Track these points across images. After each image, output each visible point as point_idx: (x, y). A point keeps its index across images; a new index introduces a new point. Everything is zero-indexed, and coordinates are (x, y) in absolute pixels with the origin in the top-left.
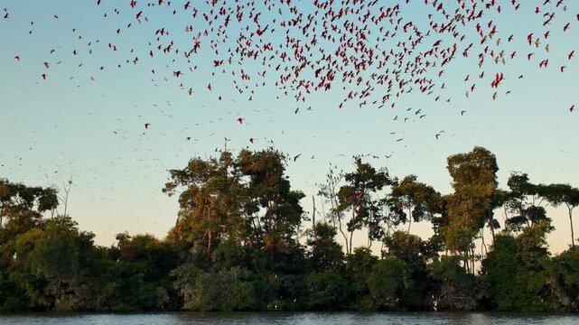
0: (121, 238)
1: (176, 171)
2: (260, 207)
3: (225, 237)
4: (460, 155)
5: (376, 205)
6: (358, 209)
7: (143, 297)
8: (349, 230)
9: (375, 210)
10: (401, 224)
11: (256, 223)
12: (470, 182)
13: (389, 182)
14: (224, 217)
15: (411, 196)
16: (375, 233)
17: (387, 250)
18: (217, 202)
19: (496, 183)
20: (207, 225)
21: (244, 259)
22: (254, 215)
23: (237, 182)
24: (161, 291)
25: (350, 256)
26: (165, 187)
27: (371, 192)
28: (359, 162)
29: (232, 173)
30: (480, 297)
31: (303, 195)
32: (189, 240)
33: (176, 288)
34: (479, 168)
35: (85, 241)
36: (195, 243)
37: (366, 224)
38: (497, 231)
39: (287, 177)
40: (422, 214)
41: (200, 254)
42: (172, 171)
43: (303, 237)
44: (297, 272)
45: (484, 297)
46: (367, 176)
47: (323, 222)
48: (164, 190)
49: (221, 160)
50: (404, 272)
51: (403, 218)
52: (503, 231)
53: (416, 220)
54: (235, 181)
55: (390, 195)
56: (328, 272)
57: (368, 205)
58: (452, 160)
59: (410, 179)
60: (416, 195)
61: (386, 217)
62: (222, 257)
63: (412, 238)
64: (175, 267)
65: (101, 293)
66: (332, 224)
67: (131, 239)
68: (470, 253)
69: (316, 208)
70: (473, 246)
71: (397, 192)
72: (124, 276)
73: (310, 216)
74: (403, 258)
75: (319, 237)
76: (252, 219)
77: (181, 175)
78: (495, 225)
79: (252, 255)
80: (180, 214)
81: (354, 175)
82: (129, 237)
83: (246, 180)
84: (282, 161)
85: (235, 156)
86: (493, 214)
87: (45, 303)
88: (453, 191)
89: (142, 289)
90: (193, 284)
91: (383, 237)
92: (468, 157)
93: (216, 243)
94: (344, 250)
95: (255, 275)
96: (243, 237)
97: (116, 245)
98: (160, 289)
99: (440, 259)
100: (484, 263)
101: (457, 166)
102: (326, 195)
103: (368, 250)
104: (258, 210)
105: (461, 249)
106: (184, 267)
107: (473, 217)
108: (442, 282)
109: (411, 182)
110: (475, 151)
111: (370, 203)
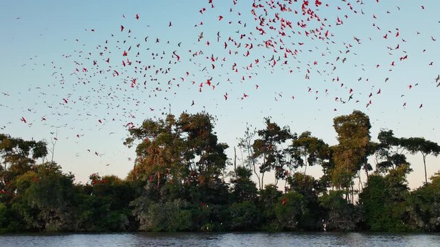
0: (93, 178)
1: (133, 129)
2: (195, 155)
3: (170, 177)
4: (342, 116)
5: (281, 153)
6: (267, 156)
7: (110, 221)
8: (261, 172)
9: (280, 157)
10: (300, 167)
11: (193, 167)
12: (351, 136)
13: (290, 137)
14: (169, 162)
15: (307, 147)
16: (280, 174)
17: (289, 186)
18: (164, 152)
19: (370, 137)
20: (156, 169)
21: (184, 194)
22: (191, 161)
23: (178, 136)
24: (123, 217)
25: (262, 191)
26: (125, 141)
27: (277, 144)
28: (268, 121)
29: (175, 130)
30: (358, 221)
32: (144, 179)
33: (134, 215)
34: (357, 126)
35: (68, 180)
36: (148, 181)
37: (273, 167)
38: (370, 173)
39: (215, 133)
40: (315, 160)
41: (152, 189)
42: (130, 130)
43: (227, 177)
44: (223, 203)
45: (360, 221)
46: (274, 132)
47: (242, 166)
48: (125, 143)
49: (167, 120)
50: (302, 202)
51: (301, 163)
52: (375, 172)
53: (311, 164)
55: (291, 146)
56: (246, 203)
57: (275, 153)
58: (337, 121)
59: (306, 135)
60: (310, 146)
61: (288, 163)
62: (168, 192)
63: (308, 177)
64: (133, 199)
65: (79, 218)
66: (249, 168)
67: (101, 179)
68: (350, 189)
69: (237, 156)
70: (353, 183)
71: (297, 144)
72: (96, 206)
73: (233, 162)
74: (301, 193)
75: (239, 177)
76: (190, 164)
77: (137, 132)
78: (369, 167)
79: (190, 190)
80: (136, 160)
81: (264, 131)
82: (99, 177)
83: (185, 135)
84: (212, 122)
85: (177, 118)
86: (367, 160)
87: (38, 226)
89: (109, 216)
90: (146, 211)
91: (286, 177)
92: (349, 118)
93: (163, 182)
94: (258, 187)
95: (192, 205)
96: (183, 177)
97: (90, 183)
98: (122, 215)
99: (328, 193)
100: (360, 196)
101: (340, 125)
102: (244, 146)
103: (275, 187)
104: (194, 157)
105: (344, 185)
106: (140, 199)
107: (353, 162)
108: (329, 210)
109: (307, 137)
110: (353, 113)
111: (276, 152)
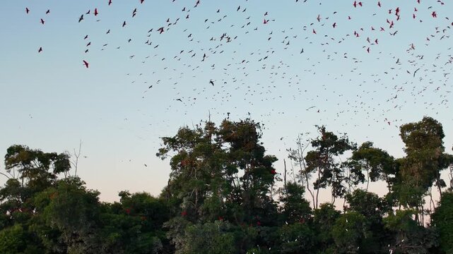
0: (123, 195)
1: (167, 138)
2: (239, 169)
3: (210, 195)
4: (411, 124)
5: (338, 167)
6: (323, 170)
7: (141, 245)
8: (315, 188)
9: (338, 171)
10: (360, 183)
11: (236, 183)
12: (420, 147)
13: (349, 148)
14: (208, 178)
15: (369, 159)
16: (338, 191)
17: (348, 205)
18: (202, 165)
19: (443, 148)
20: (194, 184)
21: (226, 214)
22: (234, 176)
23: (219, 148)
24: (156, 240)
25: (317, 211)
26: (158, 152)
27: (334, 156)
28: (323, 130)
29: (215, 139)
30: (430, 246)
31: (275, 159)
32: (180, 196)
33: (168, 237)
34: (428, 135)
35: (92, 198)
36: (184, 199)
37: (330, 183)
38: (443, 190)
39: (262, 143)
40: (378, 175)
41: (188, 209)
42: (164, 138)
43: (276, 194)
44: (271, 224)
45: (433, 246)
46: (330, 143)
47: (293, 182)
48: (158, 155)
49: (206, 129)
50: (364, 224)
51: (362, 178)
52: (449, 189)
53: (373, 180)
54: (218, 147)
55: (350, 159)
56: (297, 225)
57: (331, 167)
58: (405, 129)
59: (367, 145)
60: (372, 158)
61: (347, 178)
62: (207, 212)
63: (370, 195)
64: (167, 220)
65: (105, 242)
66: (301, 184)
67: (130, 196)
68: (420, 208)
69: (287, 170)
70: (424, 202)
71: (357, 156)
72: (125, 227)
73: (282, 177)
74: (362, 213)
75: (289, 195)
76: (232, 179)
77: (172, 142)
78: (442, 184)
79: (233, 210)
80: (171, 175)
81: (319, 141)
82: (129, 194)
83: (226, 146)
84: (258, 130)
85: (218, 125)
86: (439, 175)
87: (58, 250)
88: (405, 155)
89: (139, 239)
90: (182, 234)
91: (345, 194)
92: (419, 126)
93: (202, 200)
94: (311, 206)
95: (235, 227)
96: (225, 194)
97: (118, 201)
98: (155, 238)
99: (395, 213)
100: (432, 216)
101: (408, 134)
102: (295, 159)
103: (332, 205)
104: (237, 171)
105: (412, 204)
106: (175, 220)
107: (423, 176)
108: (396, 233)
109: (368, 148)
110: (423, 120)
111: (333, 165)
